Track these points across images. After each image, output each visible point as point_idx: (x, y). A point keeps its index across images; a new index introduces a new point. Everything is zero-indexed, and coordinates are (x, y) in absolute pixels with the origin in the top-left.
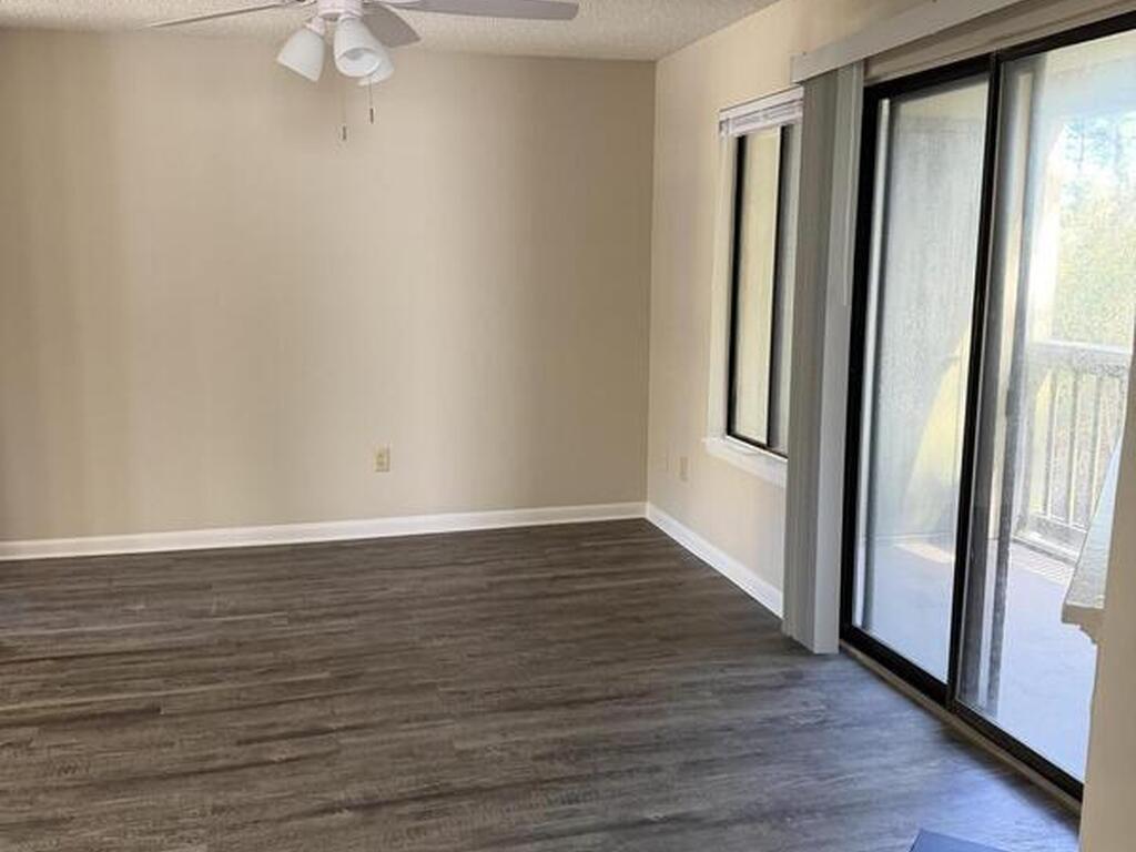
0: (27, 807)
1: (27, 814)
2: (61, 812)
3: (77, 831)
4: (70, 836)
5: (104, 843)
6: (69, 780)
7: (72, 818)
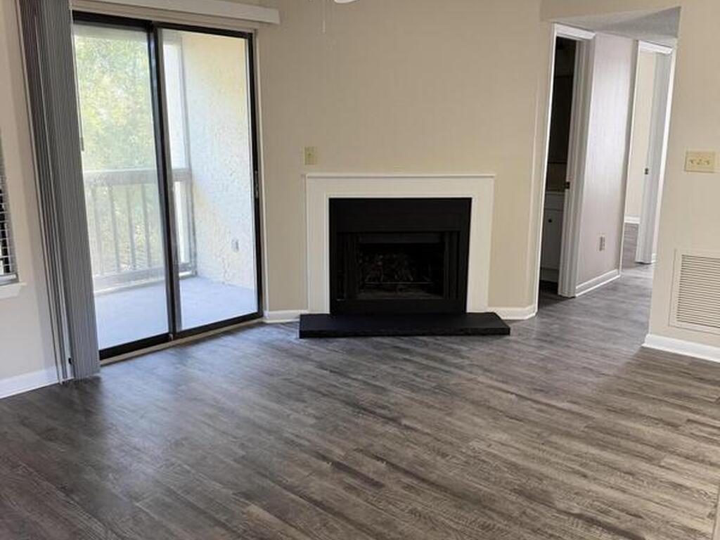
0: (528, 511)
1: (532, 506)
2: (513, 497)
3: (515, 481)
4: (520, 480)
5: (508, 468)
6: (493, 519)
7: (511, 490)
